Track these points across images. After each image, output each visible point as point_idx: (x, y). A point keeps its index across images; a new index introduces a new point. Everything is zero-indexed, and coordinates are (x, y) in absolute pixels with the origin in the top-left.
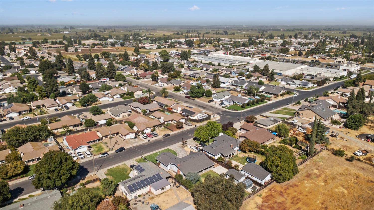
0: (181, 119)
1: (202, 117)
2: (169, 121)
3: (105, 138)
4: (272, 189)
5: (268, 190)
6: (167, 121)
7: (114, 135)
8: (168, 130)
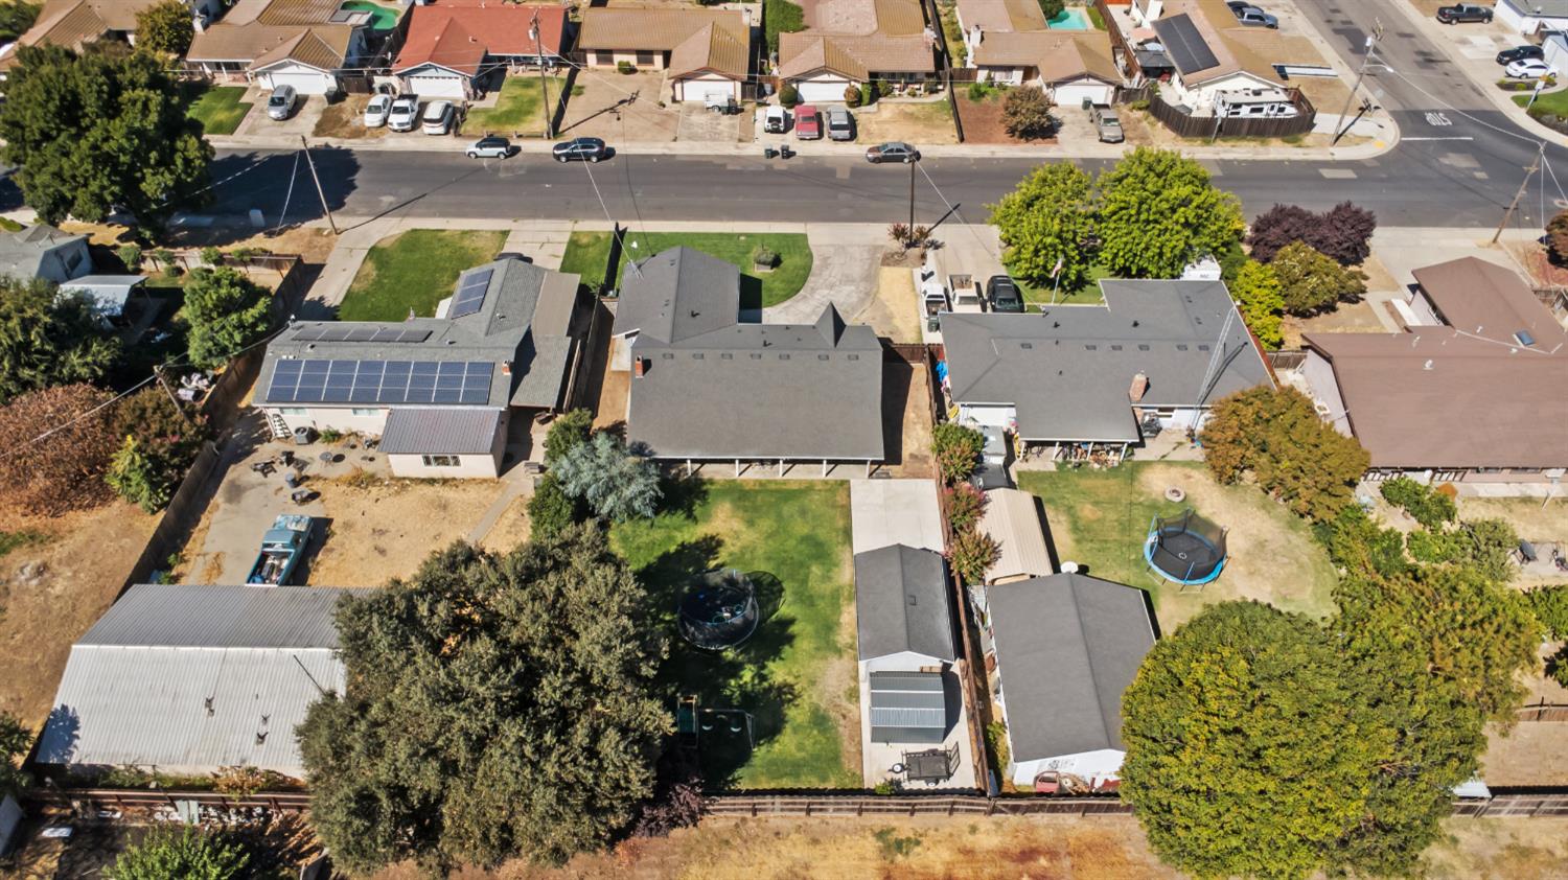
0: (1089, 76)
1: (1237, 106)
2: (1009, 69)
3: (599, 61)
4: (1053, 855)
5: (1014, 845)
6: (992, 68)
7: (651, 62)
8: (952, 122)
